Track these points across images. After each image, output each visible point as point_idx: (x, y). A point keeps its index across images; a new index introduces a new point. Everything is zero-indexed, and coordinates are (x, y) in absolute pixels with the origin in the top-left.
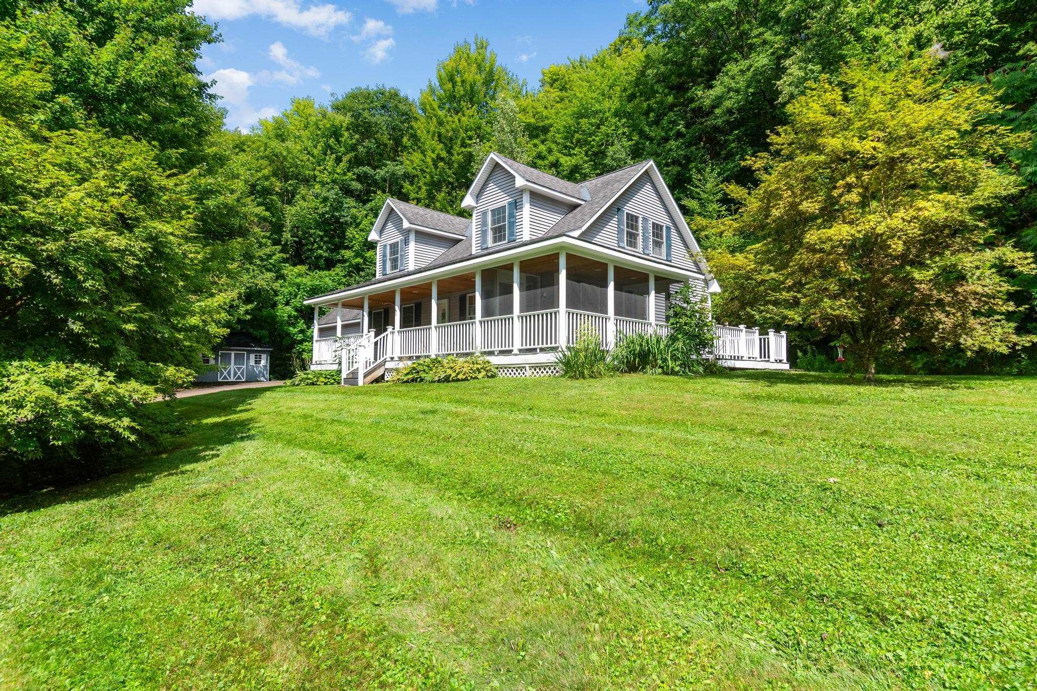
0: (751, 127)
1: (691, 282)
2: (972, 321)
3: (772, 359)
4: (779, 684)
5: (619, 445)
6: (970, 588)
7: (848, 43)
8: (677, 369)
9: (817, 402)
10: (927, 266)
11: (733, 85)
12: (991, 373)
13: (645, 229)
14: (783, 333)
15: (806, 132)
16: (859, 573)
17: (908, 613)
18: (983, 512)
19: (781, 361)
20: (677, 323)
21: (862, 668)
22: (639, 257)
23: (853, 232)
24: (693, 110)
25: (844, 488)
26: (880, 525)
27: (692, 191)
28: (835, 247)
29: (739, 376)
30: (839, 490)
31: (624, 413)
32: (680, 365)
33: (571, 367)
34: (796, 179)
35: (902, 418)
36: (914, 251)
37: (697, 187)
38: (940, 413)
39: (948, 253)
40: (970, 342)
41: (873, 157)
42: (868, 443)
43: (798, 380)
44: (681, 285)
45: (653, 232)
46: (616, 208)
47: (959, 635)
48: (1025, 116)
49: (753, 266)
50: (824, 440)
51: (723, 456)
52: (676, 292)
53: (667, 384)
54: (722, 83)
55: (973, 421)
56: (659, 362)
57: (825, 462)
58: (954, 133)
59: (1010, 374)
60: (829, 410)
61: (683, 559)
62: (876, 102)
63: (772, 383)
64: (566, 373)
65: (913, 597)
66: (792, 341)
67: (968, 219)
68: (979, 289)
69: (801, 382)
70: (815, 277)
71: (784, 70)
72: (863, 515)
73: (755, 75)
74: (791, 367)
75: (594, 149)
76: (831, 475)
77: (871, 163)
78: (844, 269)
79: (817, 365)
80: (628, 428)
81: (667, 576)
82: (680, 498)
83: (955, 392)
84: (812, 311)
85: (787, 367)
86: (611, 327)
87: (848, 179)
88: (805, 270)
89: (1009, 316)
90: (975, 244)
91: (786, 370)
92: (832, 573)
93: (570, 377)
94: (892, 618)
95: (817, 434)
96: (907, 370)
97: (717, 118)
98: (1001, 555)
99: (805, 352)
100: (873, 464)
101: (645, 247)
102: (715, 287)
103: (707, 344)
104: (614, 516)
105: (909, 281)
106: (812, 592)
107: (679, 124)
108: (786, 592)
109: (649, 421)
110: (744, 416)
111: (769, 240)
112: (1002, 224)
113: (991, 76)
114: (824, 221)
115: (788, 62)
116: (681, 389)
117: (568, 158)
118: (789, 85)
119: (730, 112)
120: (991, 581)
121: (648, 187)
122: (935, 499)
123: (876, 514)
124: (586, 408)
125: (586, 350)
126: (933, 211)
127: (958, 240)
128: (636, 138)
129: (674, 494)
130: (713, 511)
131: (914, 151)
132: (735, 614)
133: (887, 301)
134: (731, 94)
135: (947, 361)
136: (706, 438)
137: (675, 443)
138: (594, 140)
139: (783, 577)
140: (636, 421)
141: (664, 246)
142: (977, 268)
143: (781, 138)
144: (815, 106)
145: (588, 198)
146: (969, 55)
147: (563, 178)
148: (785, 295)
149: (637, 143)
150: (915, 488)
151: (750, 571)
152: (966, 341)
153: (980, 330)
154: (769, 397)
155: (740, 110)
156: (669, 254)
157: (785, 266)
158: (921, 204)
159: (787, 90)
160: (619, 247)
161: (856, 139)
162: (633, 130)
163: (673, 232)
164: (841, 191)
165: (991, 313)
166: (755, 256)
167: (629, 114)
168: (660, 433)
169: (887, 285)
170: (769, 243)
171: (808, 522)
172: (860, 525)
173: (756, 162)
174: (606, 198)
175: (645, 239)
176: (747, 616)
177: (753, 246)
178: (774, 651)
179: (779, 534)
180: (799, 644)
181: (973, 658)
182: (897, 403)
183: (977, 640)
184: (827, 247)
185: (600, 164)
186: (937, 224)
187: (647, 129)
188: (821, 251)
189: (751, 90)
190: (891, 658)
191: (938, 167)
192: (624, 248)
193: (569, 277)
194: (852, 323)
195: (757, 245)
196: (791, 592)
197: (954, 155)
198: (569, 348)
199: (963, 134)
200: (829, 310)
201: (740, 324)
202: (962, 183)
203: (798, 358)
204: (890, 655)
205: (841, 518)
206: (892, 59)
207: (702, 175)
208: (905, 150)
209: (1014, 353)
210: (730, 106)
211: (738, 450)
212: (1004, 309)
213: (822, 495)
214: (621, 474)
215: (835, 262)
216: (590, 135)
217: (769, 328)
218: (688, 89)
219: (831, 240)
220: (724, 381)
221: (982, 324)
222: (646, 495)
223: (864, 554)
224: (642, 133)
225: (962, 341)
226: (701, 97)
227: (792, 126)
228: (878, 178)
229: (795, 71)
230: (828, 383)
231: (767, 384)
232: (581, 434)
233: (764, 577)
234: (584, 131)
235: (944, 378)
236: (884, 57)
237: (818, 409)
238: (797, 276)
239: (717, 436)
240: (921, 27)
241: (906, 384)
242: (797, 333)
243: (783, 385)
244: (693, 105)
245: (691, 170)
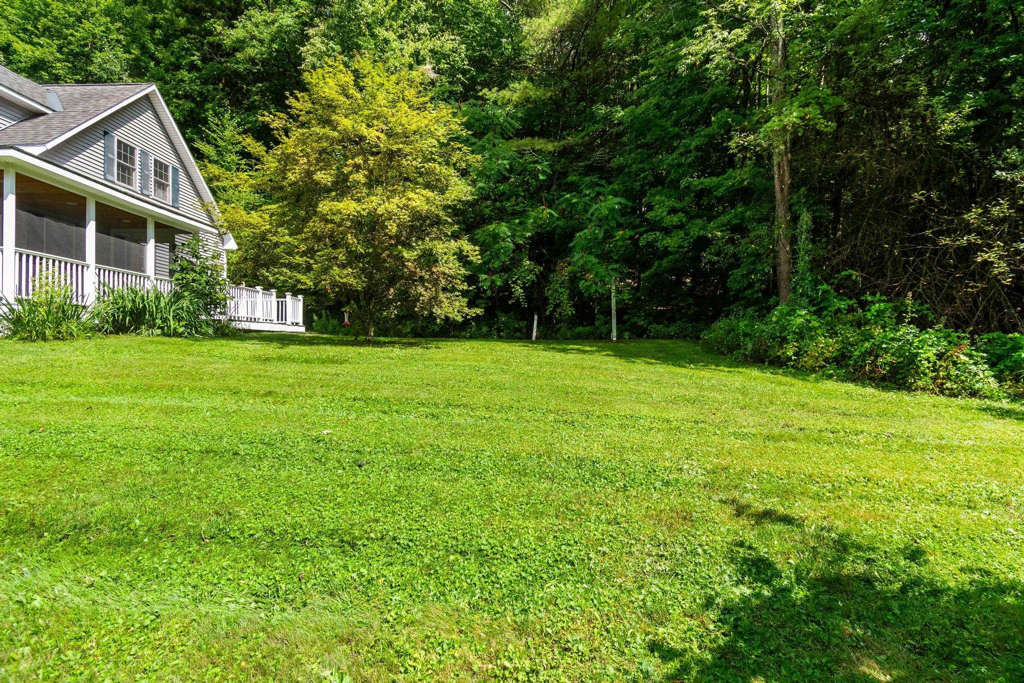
0: (275, 84)
1: (201, 235)
2: (442, 296)
3: (289, 322)
4: (254, 635)
5: (89, 421)
6: (417, 503)
7: (364, 35)
8: (181, 330)
9: (323, 362)
10: (413, 247)
11: (256, 33)
12: (454, 337)
13: (144, 165)
14: (300, 297)
15: (321, 105)
16: (338, 511)
17: (372, 535)
18: (432, 442)
19: (297, 324)
20: (183, 278)
21: (332, 594)
22: (133, 197)
23: (359, 209)
24: (211, 44)
25: (335, 438)
26: (360, 466)
27: (208, 136)
28: (343, 220)
29: (250, 339)
30: (331, 440)
31: (101, 382)
32: (186, 326)
33: (22, 324)
34: (312, 148)
35: (388, 373)
36: (404, 233)
37: (214, 132)
38: (415, 368)
39: (427, 239)
40: (439, 312)
41: (377, 146)
42: (360, 396)
43: (310, 342)
44: (190, 237)
45: (155, 171)
46: (103, 129)
47: (406, 542)
48: (480, 143)
49: (268, 227)
50: (323, 396)
51: (222, 421)
52: (183, 244)
53: (165, 347)
54: (244, 27)
55: (436, 373)
56: (159, 322)
57: (322, 416)
58: (435, 143)
59: (465, 337)
60: (331, 369)
61: (161, 538)
62: (381, 97)
63: (284, 345)
64: (15, 333)
65: (377, 521)
66: (308, 305)
67: (441, 213)
68: (447, 271)
69: (313, 344)
70: (325, 245)
71: (308, 38)
72: (347, 459)
73: (279, 31)
74: (307, 330)
75: (72, 47)
76: (325, 426)
77: (374, 150)
78: (351, 242)
79: (330, 328)
80: (104, 399)
81: (139, 562)
82: (165, 472)
83: (428, 351)
84: (323, 277)
85: (303, 329)
86: (90, 278)
87: (356, 160)
88: (318, 238)
89: (464, 294)
90: (446, 235)
91: (301, 333)
92: (316, 516)
93: (24, 339)
94: (360, 543)
95: (319, 391)
96: (399, 334)
97: (237, 62)
98: (440, 473)
99: (320, 317)
100: (362, 413)
101: (144, 186)
102: (232, 245)
103: (219, 303)
104: (71, 508)
105: (400, 259)
106: (296, 538)
107: (193, 55)
108: (271, 545)
109: (136, 390)
110: (251, 378)
111: (285, 203)
112: (464, 222)
113: (462, 105)
114: (337, 195)
115: (311, 32)
116: (183, 352)
117: (28, 47)
118: (312, 55)
119: (252, 60)
120: (431, 495)
121: (149, 114)
122: (402, 438)
123: (357, 456)
124: (42, 378)
125: (50, 303)
126: (418, 203)
127: (435, 230)
128: (136, 52)
129: (158, 469)
130: (204, 480)
131: (407, 149)
132: (216, 581)
133: (385, 274)
134: (255, 42)
135: (427, 327)
136: (204, 403)
137: (166, 411)
138: (72, 35)
139: (270, 531)
140: (118, 390)
141: (170, 190)
142: (445, 254)
143: (299, 104)
144: (331, 82)
145: (59, 108)
146: (450, 83)
147: (18, 71)
148: (298, 259)
149: (137, 59)
150: (390, 430)
151: (237, 534)
152: (437, 311)
153: (446, 303)
154: (280, 358)
155: (264, 62)
156: (175, 199)
157: (298, 231)
158: (411, 195)
159: (309, 59)
160: (106, 179)
161: (364, 125)
162: (133, 42)
163: (182, 175)
164: (351, 169)
165: (453, 289)
166: (271, 217)
167: (128, 20)
168: (148, 402)
169: (385, 261)
170: (285, 206)
171: (301, 474)
172: (344, 469)
173: (276, 121)
174: (86, 114)
175: (144, 178)
176: (229, 579)
177: (269, 207)
178: (254, 605)
179: (270, 490)
180: (277, 591)
181: (414, 557)
182: (387, 360)
183: (418, 543)
184: (337, 218)
185: (81, 69)
186: (421, 215)
187: (151, 46)
188: (332, 221)
189: (275, 46)
190: (356, 577)
191: (423, 167)
192: (113, 182)
193: (20, 205)
194: (357, 291)
195: (273, 206)
196: (277, 543)
197: (435, 161)
198: (20, 301)
199: (442, 145)
200: (337, 277)
201: (259, 285)
202: (439, 184)
203: (313, 321)
204: (354, 575)
205: (329, 465)
206: (397, 64)
207: (219, 119)
208: (401, 146)
209: (466, 322)
210: (253, 55)
211: (239, 413)
212: (461, 287)
213: (315, 447)
214: (87, 455)
215: (344, 234)
216: (67, 26)
217: (287, 291)
218: (206, 19)
219: (341, 213)
220: (234, 343)
221: (447, 298)
222: (119, 476)
223: (344, 493)
224: (143, 48)
225: (434, 311)
226: (220, 34)
227: (310, 96)
228: (380, 165)
229: (317, 43)
230: (336, 344)
231: (279, 345)
232: (29, 411)
233: (251, 535)
234: (56, 18)
235: (423, 340)
236: (391, 60)
237: (323, 369)
238: (311, 243)
239: (217, 401)
240: (419, 45)
241: (397, 346)
242: (314, 298)
243: (294, 347)
244: (211, 39)
245: (207, 110)
